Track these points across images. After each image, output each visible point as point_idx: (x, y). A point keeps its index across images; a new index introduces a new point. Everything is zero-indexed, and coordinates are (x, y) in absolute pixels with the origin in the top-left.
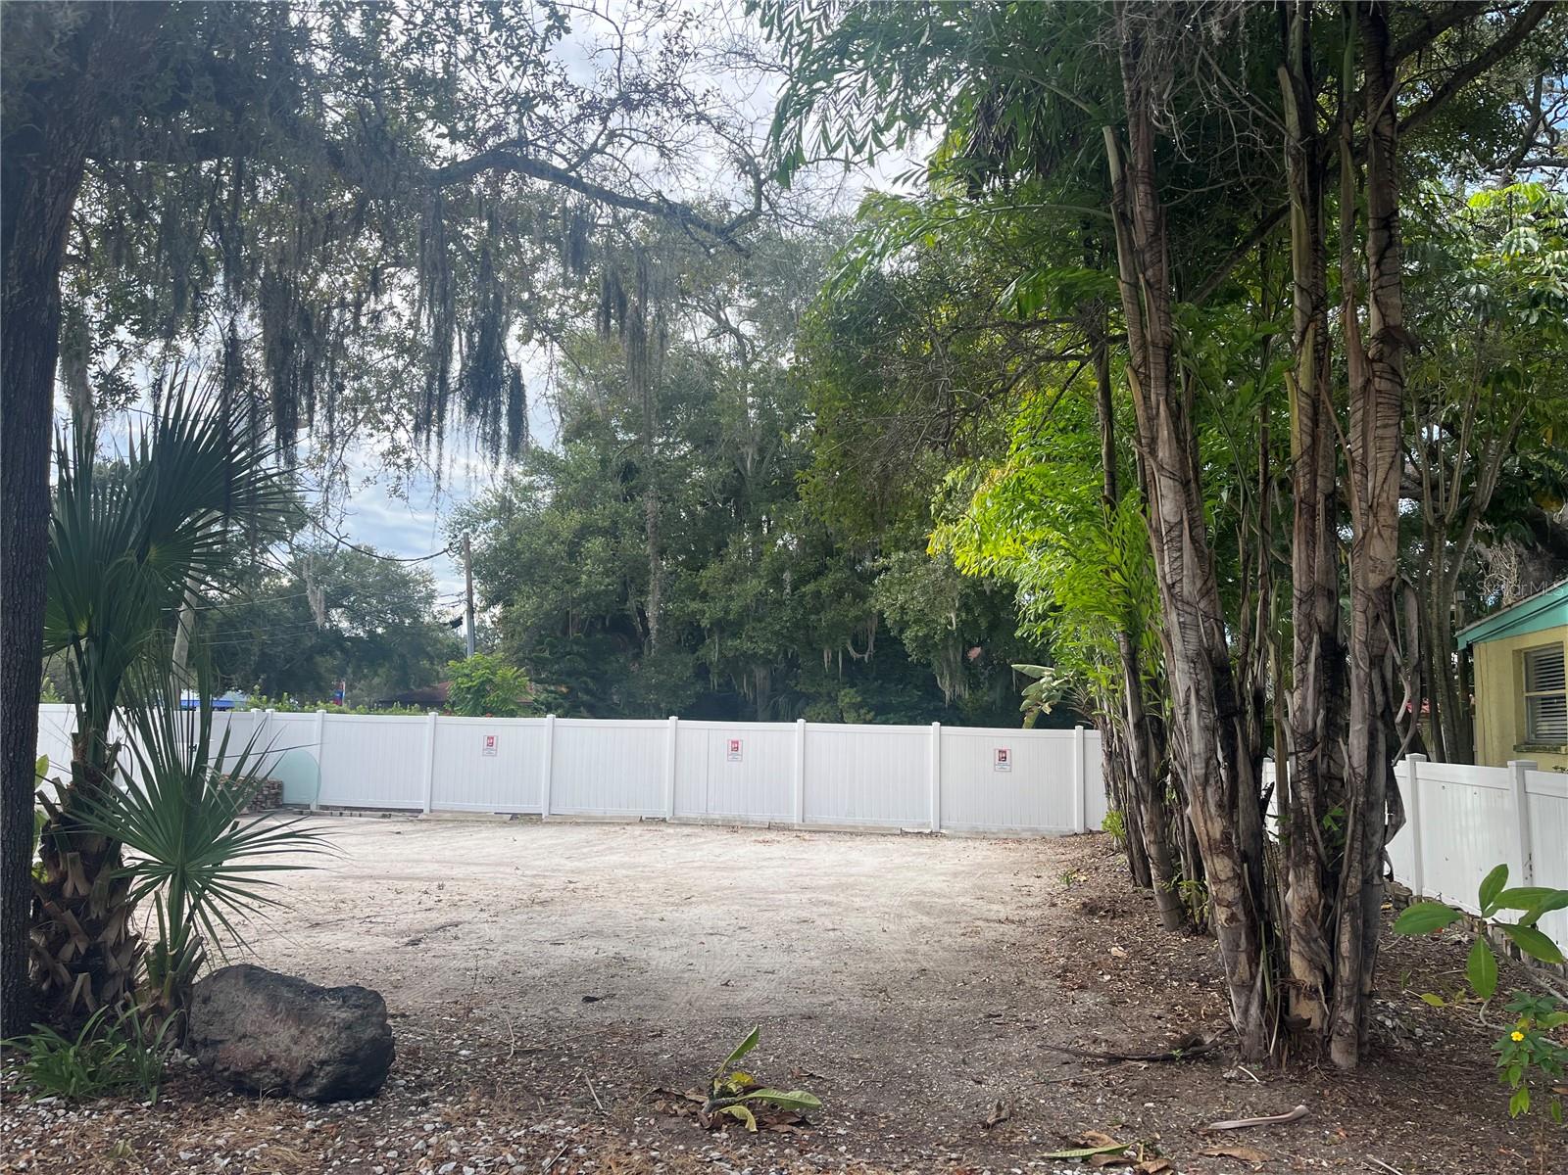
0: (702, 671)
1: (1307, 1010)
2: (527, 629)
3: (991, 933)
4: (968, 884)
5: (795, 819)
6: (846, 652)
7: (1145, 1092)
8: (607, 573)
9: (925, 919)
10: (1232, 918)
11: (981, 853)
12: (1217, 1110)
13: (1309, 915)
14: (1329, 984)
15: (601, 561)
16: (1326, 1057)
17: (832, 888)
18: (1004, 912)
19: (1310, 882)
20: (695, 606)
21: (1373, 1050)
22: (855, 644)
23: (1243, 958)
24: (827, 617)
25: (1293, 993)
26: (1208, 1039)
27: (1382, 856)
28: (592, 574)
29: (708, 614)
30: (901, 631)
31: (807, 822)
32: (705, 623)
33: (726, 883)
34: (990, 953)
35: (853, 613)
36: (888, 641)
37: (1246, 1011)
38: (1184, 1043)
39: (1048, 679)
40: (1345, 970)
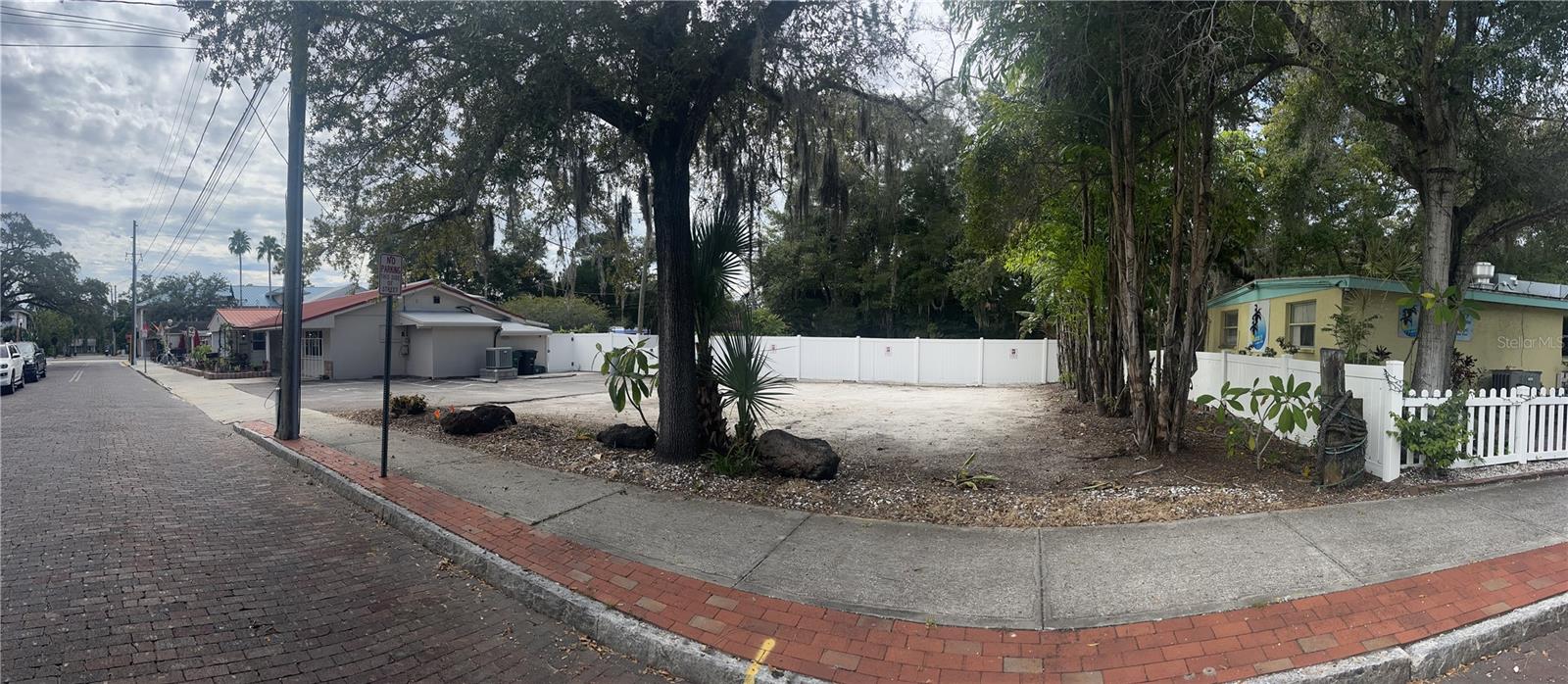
0: (860, 315)
1: (1163, 434)
2: (776, 297)
3: (1029, 422)
4: (1009, 404)
5: (915, 382)
6: (931, 306)
7: (1109, 467)
8: (814, 270)
9: (999, 418)
10: (1141, 404)
11: (1005, 393)
12: (1134, 470)
13: (1166, 402)
14: (1170, 425)
15: (810, 264)
16: (1168, 449)
17: (951, 408)
18: (1030, 414)
19: (1167, 391)
20: (857, 285)
21: (1182, 446)
22: (935, 303)
23: (1143, 419)
24: (920, 290)
25: (1158, 429)
26: (1128, 449)
27: (1190, 381)
28: (806, 270)
29: (864, 288)
30: (960, 296)
31: (921, 380)
32: (862, 293)
33: (903, 407)
34: (1032, 428)
35: (935, 288)
36: (952, 302)
37: (1143, 437)
38: (1119, 451)
39: (1032, 318)
40: (1176, 420)
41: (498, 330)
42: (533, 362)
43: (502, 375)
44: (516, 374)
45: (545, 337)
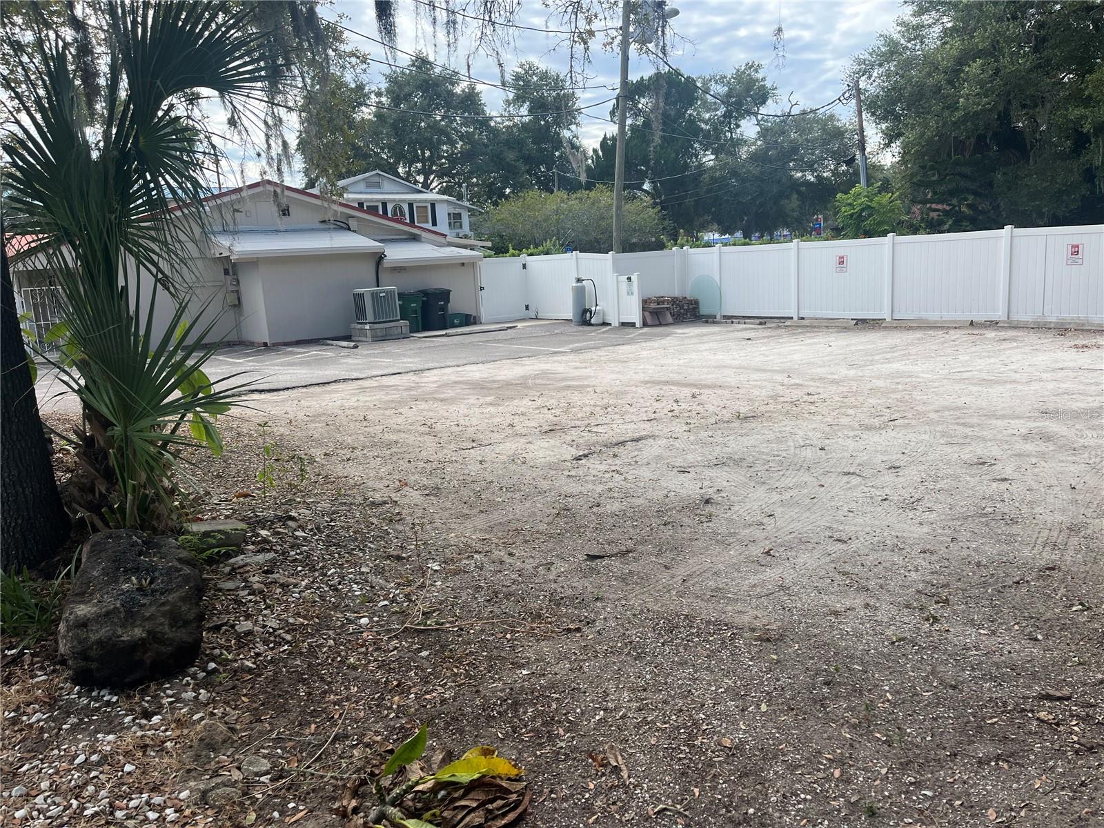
8: (984, 93)
15: (979, 83)
28: (970, 96)
41: (380, 258)
42: (444, 309)
43: (379, 334)
44: (406, 330)
45: (473, 265)
